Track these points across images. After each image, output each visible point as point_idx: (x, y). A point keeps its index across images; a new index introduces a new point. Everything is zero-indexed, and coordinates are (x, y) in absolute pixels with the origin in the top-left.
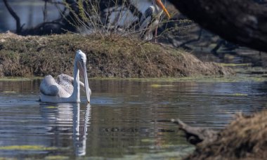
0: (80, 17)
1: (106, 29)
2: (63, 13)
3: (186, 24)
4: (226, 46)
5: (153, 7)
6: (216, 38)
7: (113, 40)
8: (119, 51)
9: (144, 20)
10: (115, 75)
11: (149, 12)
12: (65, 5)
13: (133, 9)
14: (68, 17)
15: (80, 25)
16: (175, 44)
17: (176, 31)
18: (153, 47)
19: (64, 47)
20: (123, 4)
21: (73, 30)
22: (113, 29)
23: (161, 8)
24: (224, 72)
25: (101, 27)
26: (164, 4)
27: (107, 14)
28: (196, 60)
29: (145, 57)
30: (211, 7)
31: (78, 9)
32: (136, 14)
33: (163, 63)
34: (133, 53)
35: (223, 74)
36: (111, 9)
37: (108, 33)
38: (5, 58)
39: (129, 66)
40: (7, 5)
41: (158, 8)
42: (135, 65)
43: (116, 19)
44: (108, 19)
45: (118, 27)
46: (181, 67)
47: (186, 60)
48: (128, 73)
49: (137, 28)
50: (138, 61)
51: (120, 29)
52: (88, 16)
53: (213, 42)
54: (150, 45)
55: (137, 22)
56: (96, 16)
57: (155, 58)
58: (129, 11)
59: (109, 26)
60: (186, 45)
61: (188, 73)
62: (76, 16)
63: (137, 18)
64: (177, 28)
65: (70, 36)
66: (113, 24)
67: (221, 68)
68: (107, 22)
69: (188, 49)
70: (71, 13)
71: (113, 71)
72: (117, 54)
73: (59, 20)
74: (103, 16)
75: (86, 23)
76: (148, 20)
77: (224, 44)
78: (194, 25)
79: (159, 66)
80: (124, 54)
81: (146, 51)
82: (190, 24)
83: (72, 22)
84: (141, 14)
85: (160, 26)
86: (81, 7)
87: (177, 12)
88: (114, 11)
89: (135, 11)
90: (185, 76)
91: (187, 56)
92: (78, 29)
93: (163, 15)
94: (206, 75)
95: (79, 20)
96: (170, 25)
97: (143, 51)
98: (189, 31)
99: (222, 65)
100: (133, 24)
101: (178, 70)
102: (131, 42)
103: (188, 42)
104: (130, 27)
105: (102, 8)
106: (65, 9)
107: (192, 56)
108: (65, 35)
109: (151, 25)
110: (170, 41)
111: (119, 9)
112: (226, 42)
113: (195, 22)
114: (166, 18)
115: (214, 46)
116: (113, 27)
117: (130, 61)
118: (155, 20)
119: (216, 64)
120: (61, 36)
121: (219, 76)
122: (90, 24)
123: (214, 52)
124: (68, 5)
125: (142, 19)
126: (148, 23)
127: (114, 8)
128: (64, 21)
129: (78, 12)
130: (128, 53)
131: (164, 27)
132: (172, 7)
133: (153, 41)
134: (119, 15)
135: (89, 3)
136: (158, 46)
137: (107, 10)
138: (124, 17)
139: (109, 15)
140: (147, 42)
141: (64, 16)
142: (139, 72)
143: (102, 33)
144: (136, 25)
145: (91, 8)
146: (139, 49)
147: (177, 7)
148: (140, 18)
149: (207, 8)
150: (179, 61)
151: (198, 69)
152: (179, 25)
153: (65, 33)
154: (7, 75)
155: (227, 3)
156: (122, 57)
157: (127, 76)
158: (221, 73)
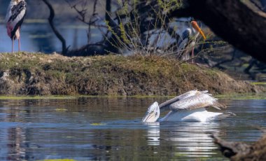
0: (122, 39)
1: (146, 50)
2: (106, 35)
3: (221, 45)
4: (258, 66)
5: (189, 30)
6: (248, 58)
7: (152, 61)
8: (158, 71)
9: (182, 41)
10: (154, 93)
11: (186, 35)
12: (108, 27)
13: (171, 31)
14: (110, 39)
15: (122, 47)
16: (211, 64)
17: (211, 52)
18: (190, 67)
19: (107, 67)
20: (162, 27)
21: (116, 51)
22: (153, 51)
23: (197, 30)
24: (256, 90)
25: (141, 48)
26: (200, 26)
27: (147, 36)
28: (230, 79)
29: (182, 76)
30: (244, 29)
31: (120, 32)
32: (173, 37)
33: (199, 82)
34: (172, 73)
35: (255, 92)
36: (151, 32)
37: (148, 54)
38: (51, 77)
39: (168, 85)
41: (194, 31)
42: (173, 83)
43: (156, 41)
44: (148, 41)
45: (157, 48)
46: (216, 86)
47: (221, 79)
48: (166, 91)
49: (175, 49)
50: (176, 80)
51: (159, 51)
52: (129, 39)
53: (245, 62)
54: (188, 65)
55: (175, 44)
56: (137, 38)
57: (192, 78)
58: (167, 34)
59: (149, 48)
60: (221, 65)
61: (223, 91)
62: (118, 38)
63: (175, 40)
64: (212, 49)
65: (112, 57)
66: (152, 46)
67: (253, 86)
68: (147, 44)
69: (223, 69)
70: (113, 36)
71: (153, 89)
72: (157, 73)
73: (102, 42)
74: (143, 38)
75: (127, 45)
76: (185, 42)
77: (256, 63)
78: (228, 46)
79: (196, 84)
80: (163, 74)
81: (183, 71)
82: (224, 45)
83: (114, 43)
85: (197, 47)
86: (123, 29)
87: (212, 34)
88: (153, 33)
89: (173, 33)
90: (220, 94)
91: (222, 75)
92: (121, 50)
93: (199, 37)
94: (240, 92)
95: (120, 41)
96: (206, 46)
97: (181, 71)
98: (224, 51)
99: (254, 84)
100: (171, 46)
101: (214, 89)
102: (169, 62)
103: (222, 63)
104: (169, 48)
105: (142, 30)
106: (108, 31)
107: (226, 75)
108: (108, 56)
109: (188, 47)
110: (206, 62)
111: (158, 31)
112: (258, 62)
113: (230, 43)
114: (202, 39)
115: (246, 65)
116: (152, 48)
117: (168, 80)
118: (191, 42)
119: (248, 82)
120: (104, 57)
121: (251, 93)
122: (131, 46)
123: (247, 71)
124: (110, 28)
125: (179, 41)
126: (185, 45)
127: (153, 31)
128: (107, 43)
129: (120, 34)
130: (167, 73)
131: (200, 48)
132: (208, 30)
133: (189, 61)
134: (158, 37)
135: (130, 26)
136: (195, 66)
137: (146, 33)
138: (162, 39)
139: (149, 37)
140: (184, 62)
141: (107, 39)
142: (177, 90)
143: (143, 54)
144: (174, 47)
145: (132, 31)
146: (177, 69)
147: (213, 29)
148: (177, 39)
149: (240, 30)
150: (214, 79)
151: (232, 87)
152: (214, 47)
153: (107, 54)
154: (54, 93)
155: (259, 25)
156: (161, 77)
157: (166, 94)
158: (253, 91)
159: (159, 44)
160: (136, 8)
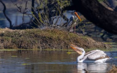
0: (40, 21)
1: (52, 26)
2: (32, 19)
3: (89, 24)
4: (108, 34)
5: (73, 16)
6: (103, 31)
7: (55, 32)
8: (58, 37)
9: (69, 22)
10: (56, 48)
11: (72, 19)
12: (33, 15)
13: (64, 17)
14: (34, 21)
15: (40, 25)
16: (84, 34)
17: (84, 28)
18: (73, 35)
19: (32, 35)
20: (60, 15)
21: (37, 27)
22: (55, 27)
23: (77, 17)
24: (107, 47)
25: (49, 26)
26: (79, 15)
27: (52, 20)
28: (94, 41)
29: (70, 40)
30: (101, 16)
31: (39, 17)
32: (66, 20)
33: (78, 42)
34: (64, 38)
35: (106, 47)
36: (54, 17)
37: (53, 29)
38: (4, 40)
39: (63, 44)
40: (5, 15)
41: (76, 17)
42: (65, 43)
43: (57, 22)
44: (52, 22)
45: (57, 25)
46: (87, 44)
47: (89, 41)
48: (62, 47)
49: (66, 26)
50: (66, 41)
51: (58, 27)
52: (43, 21)
53: (101, 33)
55: (66, 23)
56: (47, 20)
57: (75, 40)
58: (62, 18)
59: (53, 25)
60: (89, 34)
61: (90, 47)
62: (38, 20)
63: (66, 22)
64: (85, 26)
65: (35, 30)
66: (55, 24)
67: (105, 45)
68: (52, 23)
69: (90, 36)
70: (35, 19)
71: (55, 46)
72: (57, 38)
73: (30, 22)
74: (50, 20)
75: (42, 24)
77: (107, 33)
78: (93, 25)
79: (77, 44)
80: (60, 38)
81: (70, 37)
82: (91, 24)
83: (36, 23)
84: (68, 20)
85: (77, 25)
86: (40, 16)
87: (85, 19)
88: (55, 18)
89: (65, 18)
90: (89, 48)
91: (89, 39)
92: (39, 26)
93: (78, 20)
94: (98, 48)
95: (39, 22)
96: (82, 25)
97: (69, 37)
98: (90, 27)
99: (106, 43)
100: (64, 24)
101: (85, 46)
102: (63, 32)
103: (90, 33)
104: (63, 26)
105: (50, 17)
106: (33, 17)
107: (92, 39)
108: (33, 29)
109: (73, 25)
110: (82, 32)
111: (58, 17)
112: (108, 33)
113: (93, 23)
115: (102, 34)
116: (55, 25)
117: (63, 42)
118: (74, 22)
119: (103, 43)
120: (31, 30)
121: (104, 48)
122: (44, 24)
123: (102, 37)
124: (34, 15)
125: (68, 22)
126: (71, 24)
128: (32, 23)
129: (39, 18)
130: (62, 38)
131: (79, 26)
132: (83, 16)
133: (73, 32)
134: (58, 20)
135: (44, 14)
136: (76, 34)
137: (52, 18)
138: (60, 21)
139: (53, 20)
140: (71, 32)
141: (32, 21)
142: (67, 47)
143: (50, 28)
144: (65, 25)
145: (45, 17)
146: (67, 36)
147: (85, 16)
148: (67, 21)
149: (99, 17)
150: (86, 41)
151: (94, 45)
152: (86, 25)
153: (32, 28)
154: (6, 48)
155: (108, 15)
156: (59, 40)
157: (61, 49)
158: (105, 47)
159: (58, 24)
160: (47, 6)
